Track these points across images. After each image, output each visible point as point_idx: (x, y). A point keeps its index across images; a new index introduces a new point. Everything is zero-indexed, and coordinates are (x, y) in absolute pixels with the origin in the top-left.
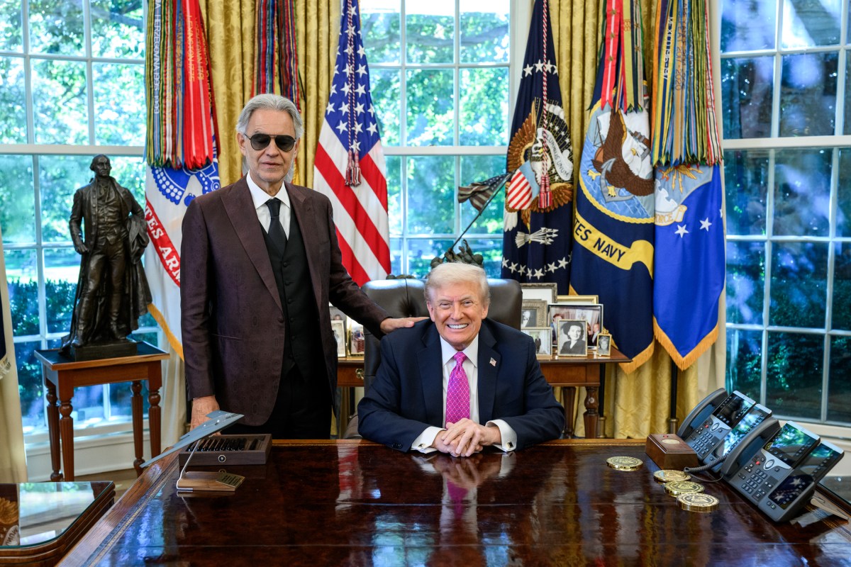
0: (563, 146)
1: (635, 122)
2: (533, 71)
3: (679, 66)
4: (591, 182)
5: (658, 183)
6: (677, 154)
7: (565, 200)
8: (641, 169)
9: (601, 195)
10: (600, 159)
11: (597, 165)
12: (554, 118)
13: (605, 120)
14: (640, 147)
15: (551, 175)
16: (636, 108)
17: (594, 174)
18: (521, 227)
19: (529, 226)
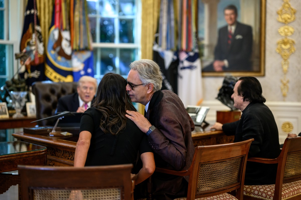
0: (41, 41)
1: (66, 35)
2: (30, 12)
3: (82, 17)
4: (51, 55)
5: (73, 56)
6: (82, 46)
7: (42, 61)
8: (68, 51)
9: (56, 60)
10: (55, 46)
11: (54, 49)
12: (38, 32)
13: (56, 33)
14: (68, 44)
15: (37, 52)
16: (66, 30)
17: (53, 52)
18: (26, 71)
19: (29, 71)
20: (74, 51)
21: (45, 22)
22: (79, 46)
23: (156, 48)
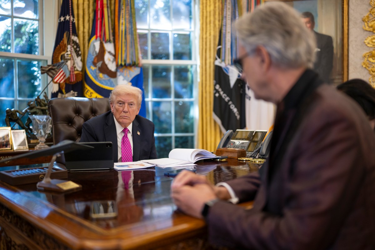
0: (78, 55)
1: (109, 47)
2: (65, 19)
3: (128, 25)
4: (91, 71)
5: (118, 74)
6: (128, 61)
7: (80, 79)
8: (112, 67)
9: (96, 77)
10: (96, 61)
11: (94, 64)
12: (74, 42)
13: (97, 45)
14: (112, 58)
15: (74, 67)
16: (110, 41)
17: (93, 68)
18: (60, 91)
19: (64, 91)
20: (119, 66)
21: (84, 32)
22: (125, 61)
23: (218, 63)
